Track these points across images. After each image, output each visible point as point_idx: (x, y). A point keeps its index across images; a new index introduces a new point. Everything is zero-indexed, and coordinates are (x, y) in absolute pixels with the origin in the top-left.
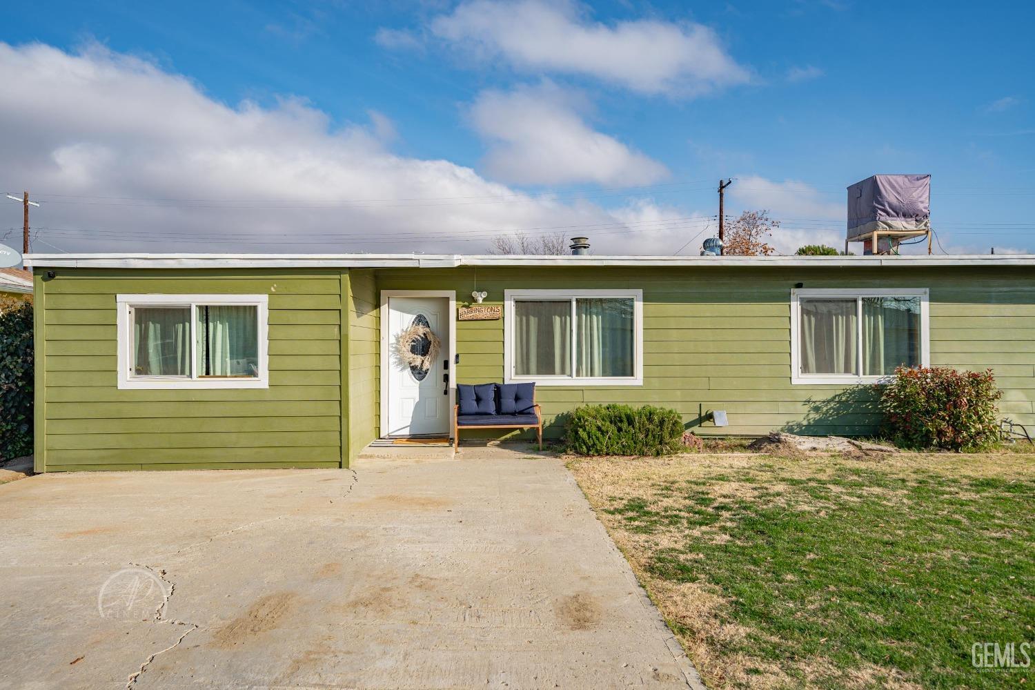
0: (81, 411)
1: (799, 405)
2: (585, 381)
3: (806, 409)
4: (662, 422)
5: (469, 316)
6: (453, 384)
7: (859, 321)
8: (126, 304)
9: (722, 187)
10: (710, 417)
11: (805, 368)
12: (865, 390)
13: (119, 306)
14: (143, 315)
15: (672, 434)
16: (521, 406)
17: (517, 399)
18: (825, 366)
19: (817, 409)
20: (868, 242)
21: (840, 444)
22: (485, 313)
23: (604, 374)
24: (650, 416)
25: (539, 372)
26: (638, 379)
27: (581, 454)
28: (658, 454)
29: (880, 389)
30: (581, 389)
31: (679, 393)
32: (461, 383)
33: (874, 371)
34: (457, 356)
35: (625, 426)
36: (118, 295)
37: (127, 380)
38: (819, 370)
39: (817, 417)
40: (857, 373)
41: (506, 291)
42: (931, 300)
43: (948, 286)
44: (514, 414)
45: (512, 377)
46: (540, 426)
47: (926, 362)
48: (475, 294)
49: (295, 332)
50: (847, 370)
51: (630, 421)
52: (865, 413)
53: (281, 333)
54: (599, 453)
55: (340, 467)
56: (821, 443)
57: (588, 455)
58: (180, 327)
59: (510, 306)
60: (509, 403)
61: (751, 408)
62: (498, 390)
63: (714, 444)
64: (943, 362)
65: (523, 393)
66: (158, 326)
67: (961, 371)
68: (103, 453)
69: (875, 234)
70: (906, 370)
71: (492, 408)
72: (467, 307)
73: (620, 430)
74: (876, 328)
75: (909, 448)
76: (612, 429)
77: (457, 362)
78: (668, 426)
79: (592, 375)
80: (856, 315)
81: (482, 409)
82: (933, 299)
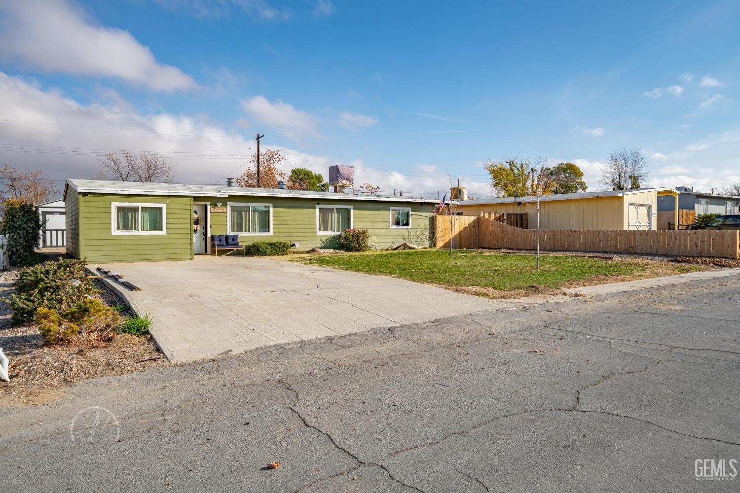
0: (98, 243)
1: (319, 241)
2: (252, 234)
3: (321, 242)
4: (284, 245)
5: (216, 211)
6: (209, 235)
7: (335, 215)
8: (115, 205)
9: (259, 138)
10: (294, 245)
11: (320, 230)
12: (337, 236)
13: (112, 206)
14: (120, 209)
15: (287, 249)
16: (235, 242)
17: (233, 240)
18: (326, 229)
19: (323, 242)
20: (336, 187)
21: (331, 251)
22: (221, 211)
23: (259, 232)
24: (280, 243)
25: (238, 231)
26: (271, 233)
27: (261, 255)
28: (283, 255)
29: (340, 236)
30: (253, 237)
31: (284, 238)
32: (214, 235)
33: (339, 231)
34: (211, 225)
35: (273, 246)
36: (112, 203)
37: (115, 232)
38: (324, 230)
39: (324, 245)
40: (334, 231)
41: (228, 203)
42: (353, 209)
43: (358, 205)
44: (233, 245)
45: (230, 233)
46: (244, 248)
47: (352, 228)
48: (217, 204)
49: (176, 216)
50: (331, 230)
51: (275, 245)
52: (337, 243)
53: (170, 216)
54: (266, 255)
55: (191, 259)
56: (326, 251)
57: (263, 255)
58: (130, 214)
59: (229, 208)
60: (230, 241)
61: (305, 242)
62: (227, 237)
63: (296, 253)
64: (357, 227)
65: (235, 238)
66: (122, 213)
67: (360, 230)
68: (103, 257)
69: (338, 185)
70: (347, 230)
71: (225, 243)
72: (214, 208)
73: (272, 248)
74: (339, 217)
75: (348, 252)
76: (270, 247)
77: (211, 227)
78: (286, 246)
79: (255, 232)
80: (334, 213)
81: (222, 244)
82: (354, 209)
